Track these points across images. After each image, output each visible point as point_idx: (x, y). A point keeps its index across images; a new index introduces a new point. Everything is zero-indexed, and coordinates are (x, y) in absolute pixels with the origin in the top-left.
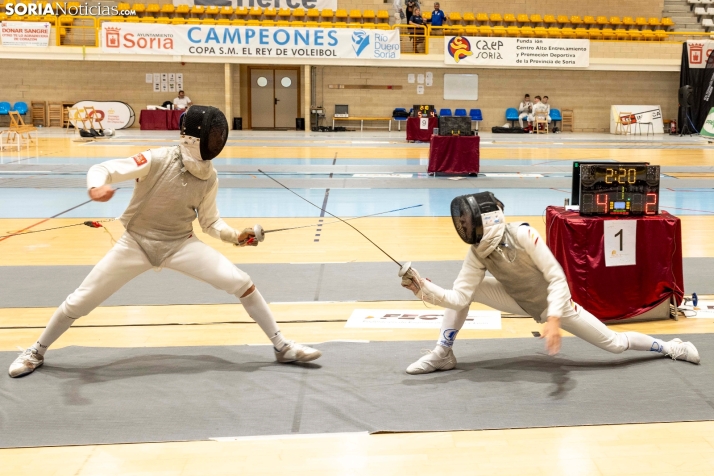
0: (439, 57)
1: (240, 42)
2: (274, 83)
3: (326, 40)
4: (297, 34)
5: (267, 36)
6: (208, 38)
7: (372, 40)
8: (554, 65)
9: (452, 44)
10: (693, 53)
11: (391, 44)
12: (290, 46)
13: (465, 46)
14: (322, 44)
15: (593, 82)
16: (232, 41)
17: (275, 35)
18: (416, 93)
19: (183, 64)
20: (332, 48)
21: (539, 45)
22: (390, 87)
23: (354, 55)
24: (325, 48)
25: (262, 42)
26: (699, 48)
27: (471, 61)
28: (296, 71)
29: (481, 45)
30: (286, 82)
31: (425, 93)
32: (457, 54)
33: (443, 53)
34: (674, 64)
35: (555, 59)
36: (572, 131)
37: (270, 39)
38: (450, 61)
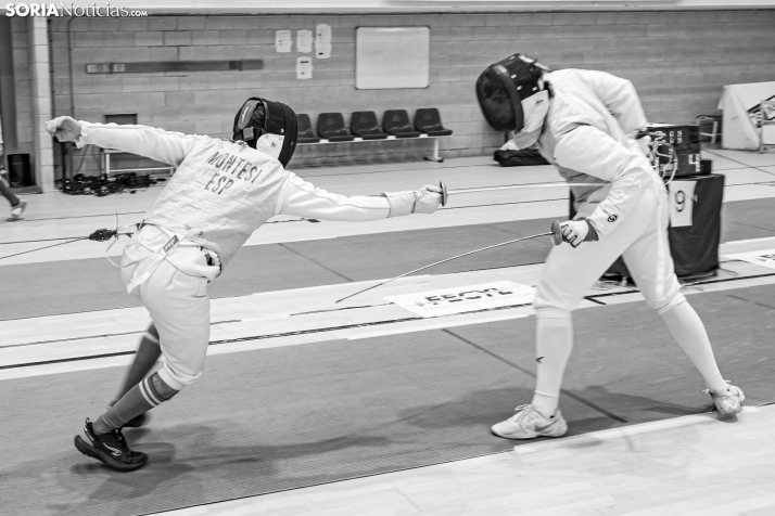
15: (652, 36)
18: (293, 77)
22: (235, 65)
31: (316, 77)
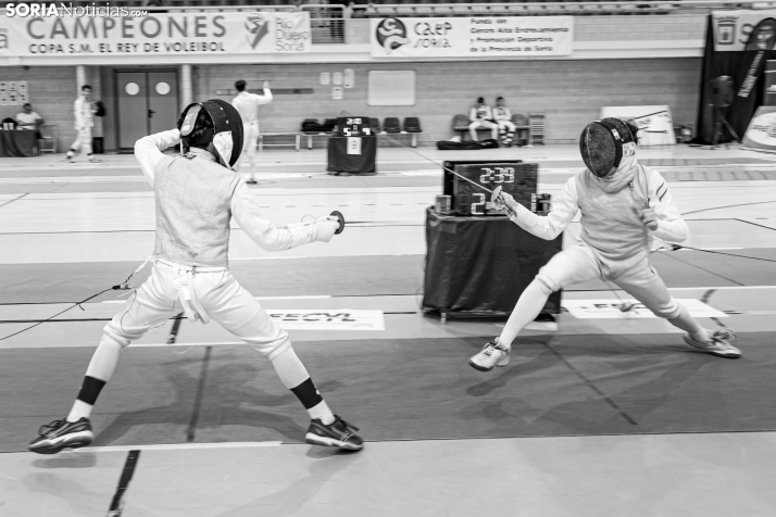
0: (363, 48)
1: (95, 36)
2: (147, 91)
3: (211, 29)
4: (172, 22)
5: (131, 27)
6: (55, 32)
7: (272, 28)
8: (523, 54)
9: (382, 30)
10: (723, 30)
11: (298, 31)
12: (163, 39)
13: (399, 31)
14: (204, 35)
15: (572, 75)
16: (85, 33)
17: (142, 25)
18: (330, 98)
19: (27, 68)
20: (217, 40)
21: (502, 26)
22: (297, 91)
23: (248, 49)
24: (208, 40)
25: (125, 36)
26: (731, 22)
27: (407, 52)
28: (172, 72)
29: (421, 29)
30: (163, 88)
31: (345, 98)
32: (388, 42)
33: (368, 41)
34: (693, 47)
35: (524, 45)
36: (541, 143)
37: (136, 31)
38: (379, 53)
